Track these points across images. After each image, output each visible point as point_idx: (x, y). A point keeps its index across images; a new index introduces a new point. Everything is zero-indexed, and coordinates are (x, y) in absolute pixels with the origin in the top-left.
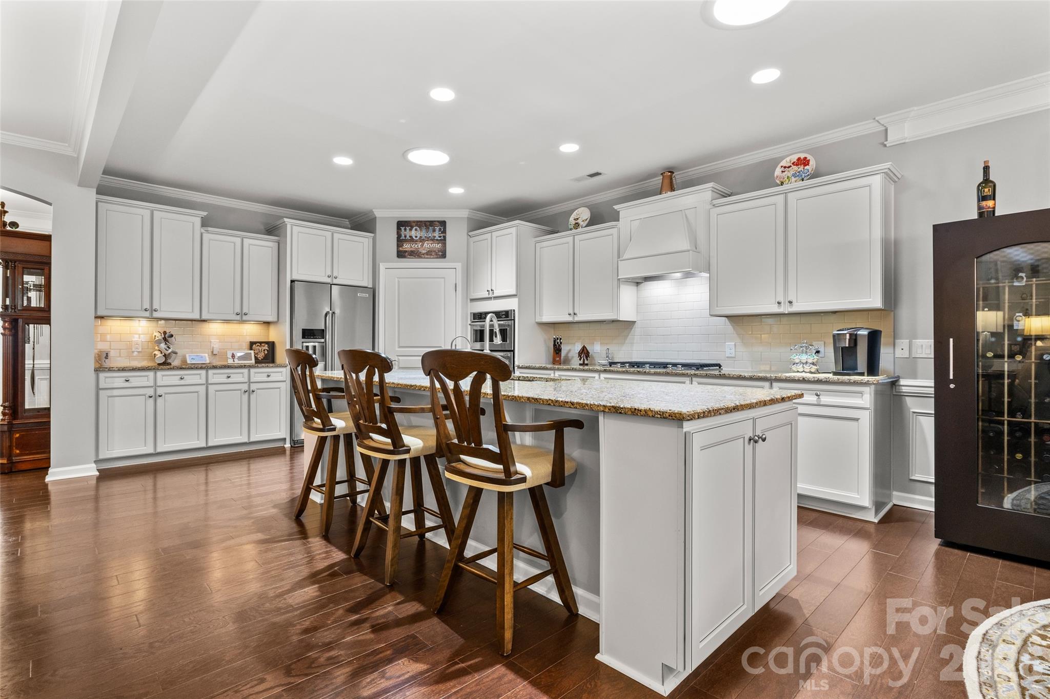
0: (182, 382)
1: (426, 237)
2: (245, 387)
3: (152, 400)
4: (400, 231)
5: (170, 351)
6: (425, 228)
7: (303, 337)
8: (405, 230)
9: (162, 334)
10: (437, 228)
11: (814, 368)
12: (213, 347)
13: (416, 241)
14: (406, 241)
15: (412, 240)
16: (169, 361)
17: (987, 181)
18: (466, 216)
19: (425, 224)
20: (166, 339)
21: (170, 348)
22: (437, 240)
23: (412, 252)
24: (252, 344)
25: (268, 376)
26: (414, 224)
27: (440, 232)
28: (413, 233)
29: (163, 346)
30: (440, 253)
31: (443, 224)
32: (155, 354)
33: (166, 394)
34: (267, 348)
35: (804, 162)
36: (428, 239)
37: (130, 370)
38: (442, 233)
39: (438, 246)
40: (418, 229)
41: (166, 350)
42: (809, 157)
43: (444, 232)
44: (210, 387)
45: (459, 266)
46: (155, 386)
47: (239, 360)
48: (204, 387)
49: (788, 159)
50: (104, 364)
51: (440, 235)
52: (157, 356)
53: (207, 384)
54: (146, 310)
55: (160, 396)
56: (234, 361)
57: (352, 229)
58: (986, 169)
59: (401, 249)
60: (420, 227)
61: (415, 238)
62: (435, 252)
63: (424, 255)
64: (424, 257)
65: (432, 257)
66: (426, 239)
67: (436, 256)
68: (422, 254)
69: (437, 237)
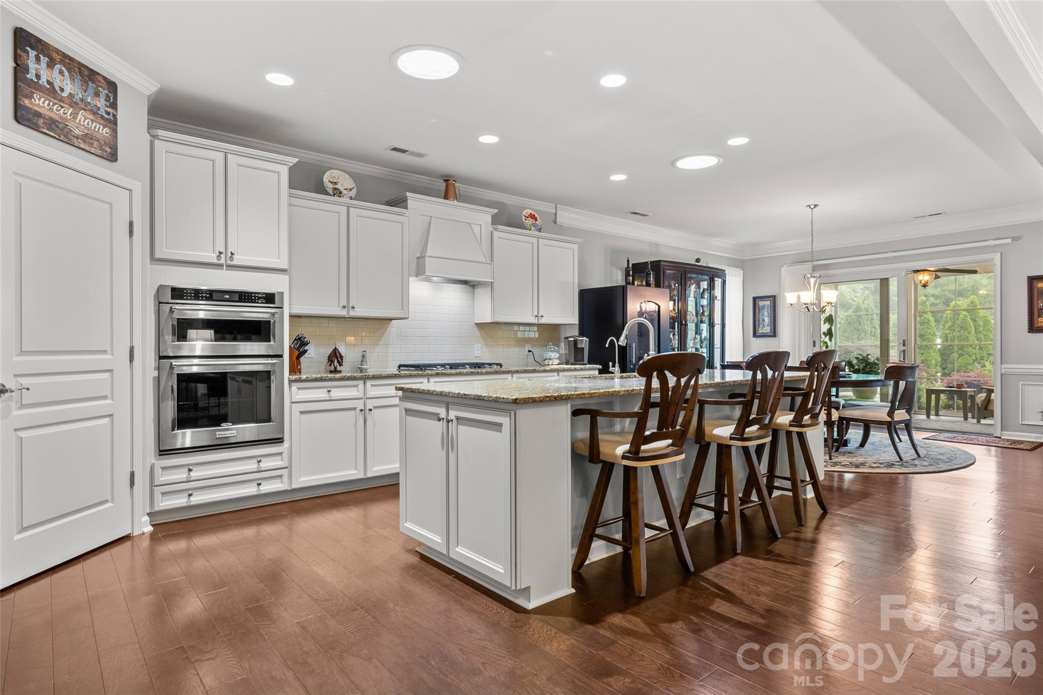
1: (81, 99)
4: (22, 54)
6: (79, 78)
8: (38, 59)
10: (103, 92)
13: (62, 100)
15: (52, 92)
18: (148, 93)
19: (80, 69)
22: (102, 117)
23: (53, 121)
26: (57, 57)
27: (107, 104)
28: (56, 78)
30: (107, 150)
31: (112, 87)
35: (535, 218)
36: (86, 106)
38: (109, 106)
39: (104, 132)
40: (66, 72)
42: (536, 215)
43: (114, 106)
49: (526, 211)
51: (106, 109)
60: (69, 71)
61: (59, 92)
62: (99, 142)
63: (77, 138)
64: (76, 145)
65: (92, 151)
66: (83, 107)
67: (100, 151)
68: (74, 137)
69: (102, 112)
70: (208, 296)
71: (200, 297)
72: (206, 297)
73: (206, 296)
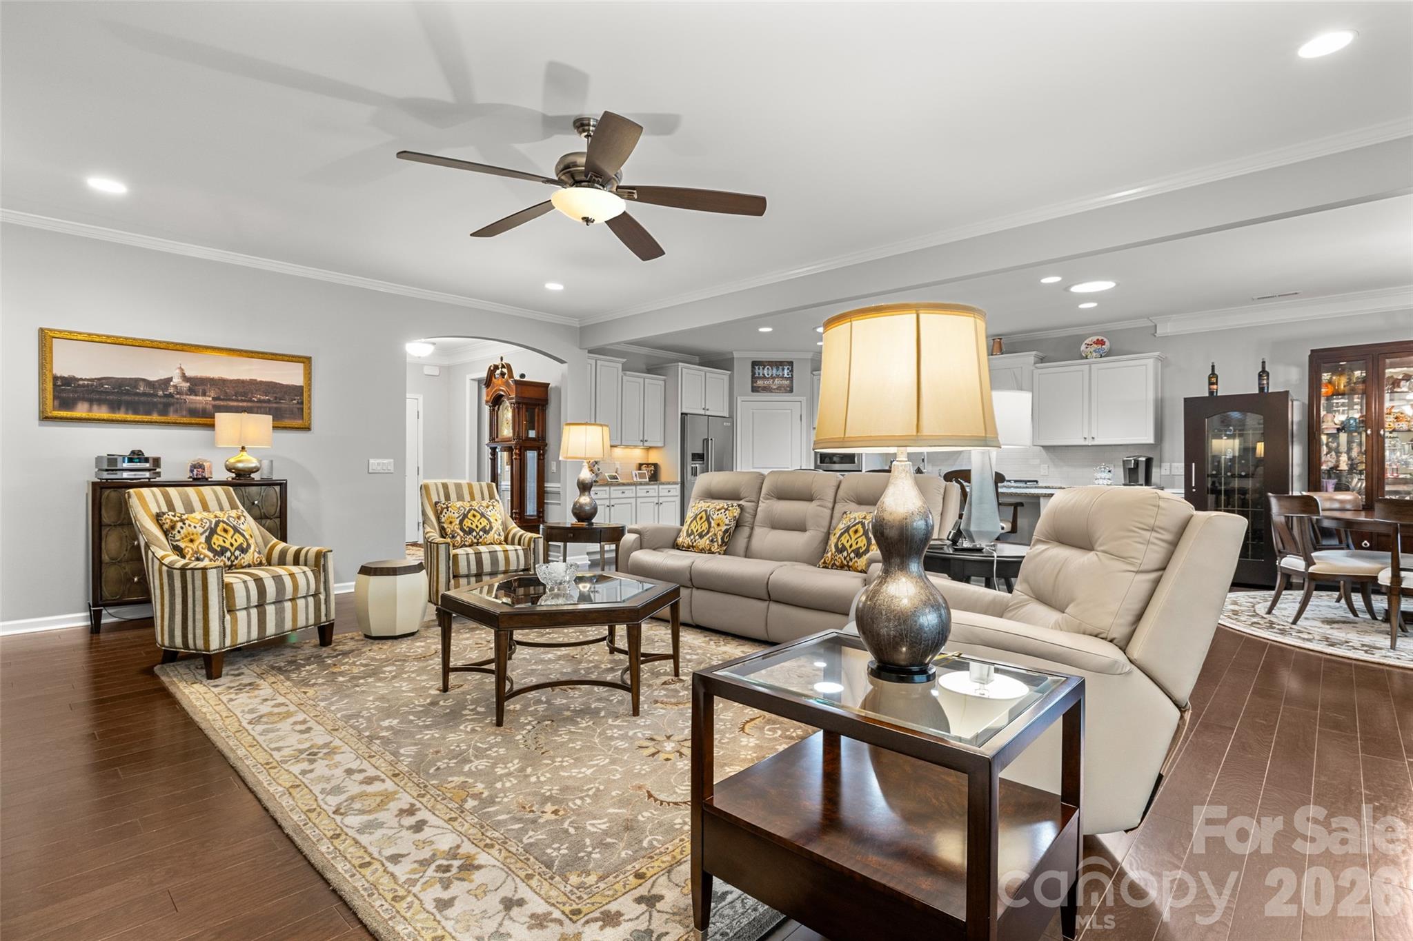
1: (776, 375)
7: (692, 459)
11: (1109, 482)
14: (759, 378)
15: (764, 378)
17: (1213, 374)
18: (811, 358)
22: (786, 377)
23: (765, 387)
24: (640, 466)
25: (665, 491)
27: (788, 371)
31: (791, 363)
34: (653, 468)
35: (1102, 343)
36: (778, 376)
39: (787, 382)
42: (1105, 340)
45: (803, 399)
47: (638, 477)
49: (1090, 339)
56: (636, 479)
57: (700, 364)
58: (1213, 367)
59: (755, 384)
62: (784, 387)
63: (775, 390)
64: (774, 392)
65: (780, 392)
67: (784, 391)
68: (773, 389)
69: (786, 375)
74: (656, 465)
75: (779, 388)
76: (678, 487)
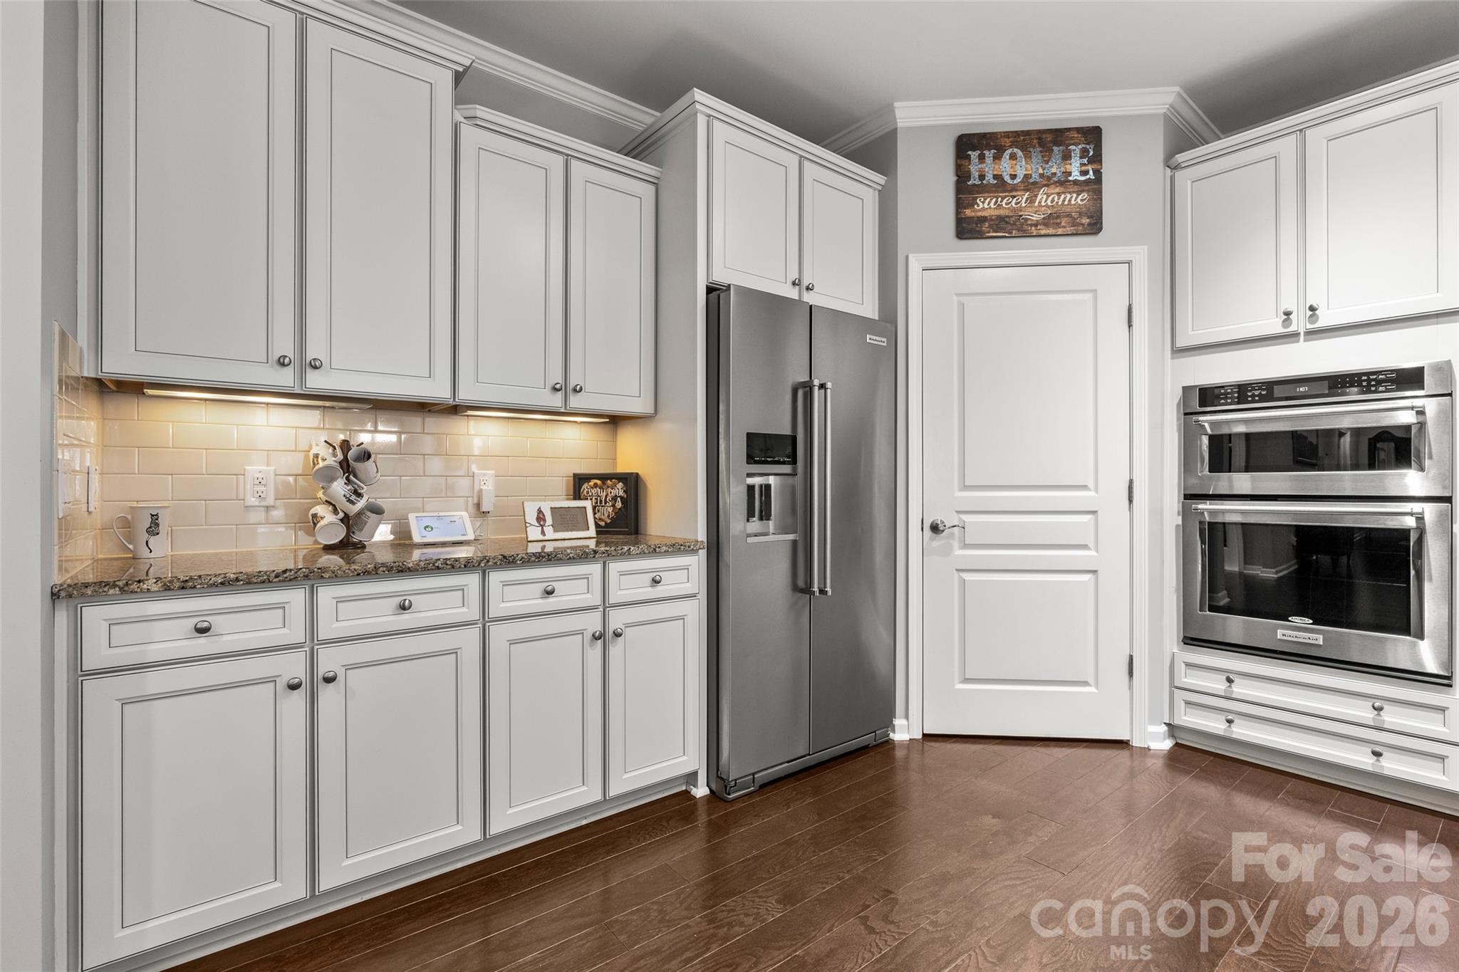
0: (406, 620)
1: (1042, 176)
2: (592, 623)
3: (299, 698)
4: (965, 162)
5: (361, 504)
6: (1039, 149)
7: (751, 459)
8: (982, 158)
9: (339, 451)
10: (1076, 150)
12: (480, 491)
13: (1014, 188)
14: (983, 189)
15: (1001, 186)
16: (357, 537)
18: (1162, 110)
19: (1039, 139)
20: (348, 466)
21: (359, 495)
22: (1076, 182)
23: (1001, 219)
24: (579, 482)
25: (656, 582)
26: (1007, 141)
27: (1085, 161)
28: (1005, 166)
29: (339, 488)
30: (1086, 221)
31: (1093, 135)
32: (315, 516)
33: (349, 668)
34: (621, 493)
36: (1048, 181)
37: (214, 585)
38: (1089, 162)
39: (1079, 200)
40: (1020, 153)
41: (350, 501)
43: (1097, 159)
44: (495, 631)
45: (1140, 254)
46: (313, 642)
47: (555, 531)
48: (475, 633)
50: (144, 552)
51: (1084, 168)
52: (322, 523)
53: (485, 622)
54: (282, 363)
55: (329, 680)
56: (543, 533)
59: (968, 212)
60: (1024, 149)
61: (1010, 181)
62: (1071, 217)
63: (1036, 225)
64: (1034, 234)
65: (1058, 233)
66: (1045, 183)
67: (1072, 228)
68: (1031, 225)
69: (1076, 175)
70: (1264, 393)
71: (1250, 396)
72: (1260, 395)
73: (1260, 393)
74: (633, 483)
75: (1052, 220)
76: (696, 564)
